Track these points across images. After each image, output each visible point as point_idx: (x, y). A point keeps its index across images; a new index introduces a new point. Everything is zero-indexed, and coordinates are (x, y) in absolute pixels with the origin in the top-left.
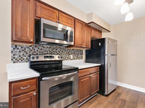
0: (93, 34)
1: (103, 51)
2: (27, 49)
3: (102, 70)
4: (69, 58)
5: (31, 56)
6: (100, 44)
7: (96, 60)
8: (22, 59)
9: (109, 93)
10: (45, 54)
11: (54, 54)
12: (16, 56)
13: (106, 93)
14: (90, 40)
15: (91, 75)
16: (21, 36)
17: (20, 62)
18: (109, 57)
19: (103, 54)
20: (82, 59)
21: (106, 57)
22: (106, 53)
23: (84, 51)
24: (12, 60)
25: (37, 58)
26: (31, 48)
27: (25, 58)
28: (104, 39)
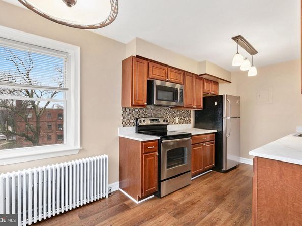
0: (205, 88)
1: (220, 112)
2: (133, 112)
3: (218, 139)
4: (174, 122)
5: (139, 120)
6: (216, 103)
7: (210, 125)
8: (129, 123)
9: (228, 169)
10: (152, 117)
11: (158, 117)
12: (125, 120)
13: (224, 169)
14: (202, 96)
15: (205, 144)
16: (138, 100)
17: (128, 126)
18: (228, 121)
19: (219, 116)
20: (189, 123)
21: (224, 120)
22: (224, 116)
23: (192, 112)
24: (122, 123)
25: (144, 121)
26: (137, 110)
27: (132, 121)
28: (221, 97)
